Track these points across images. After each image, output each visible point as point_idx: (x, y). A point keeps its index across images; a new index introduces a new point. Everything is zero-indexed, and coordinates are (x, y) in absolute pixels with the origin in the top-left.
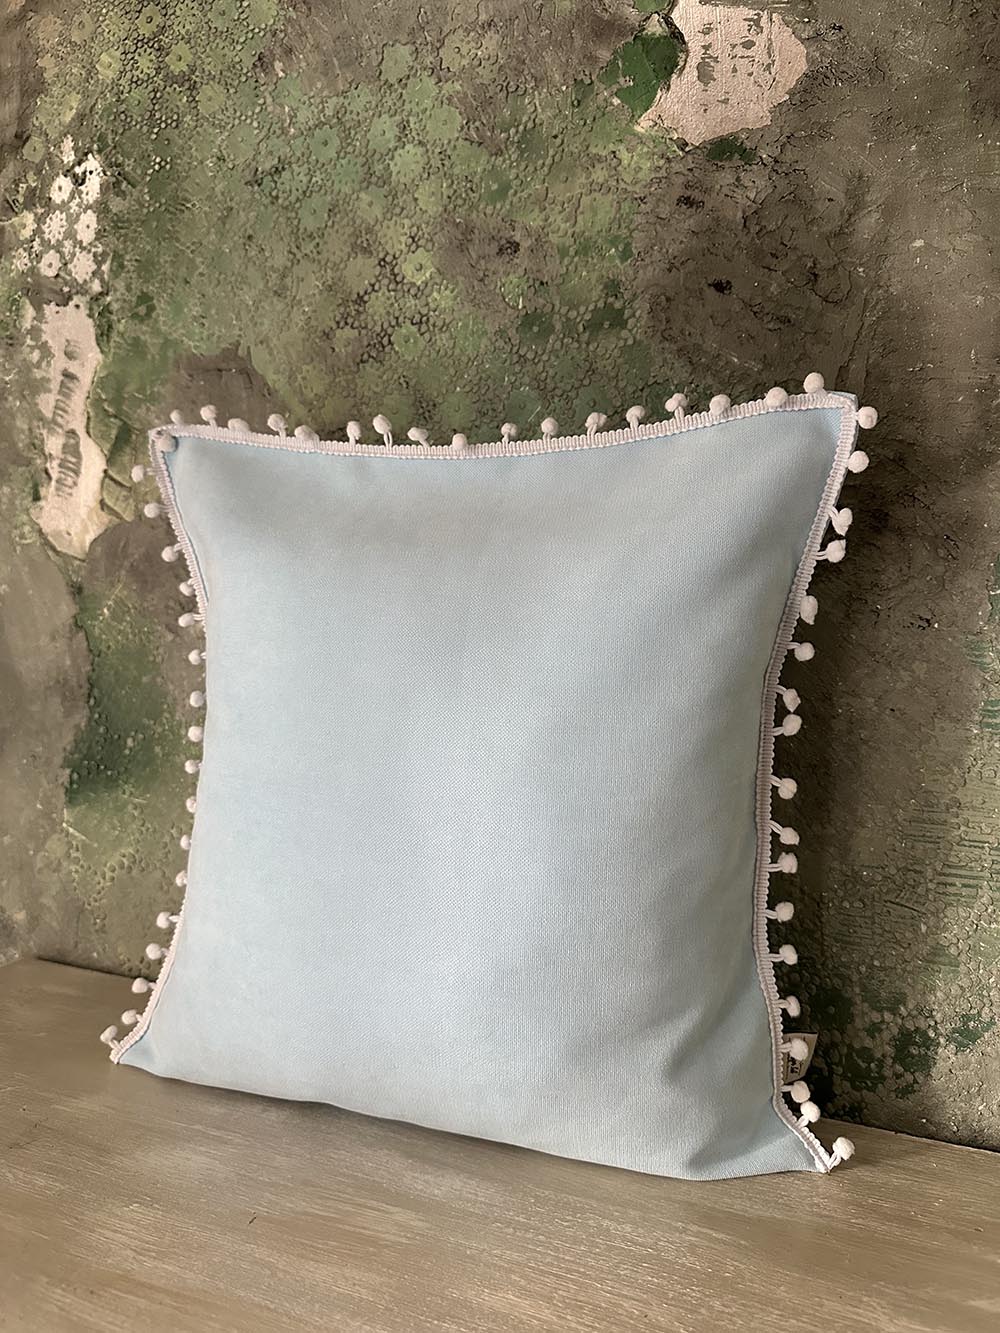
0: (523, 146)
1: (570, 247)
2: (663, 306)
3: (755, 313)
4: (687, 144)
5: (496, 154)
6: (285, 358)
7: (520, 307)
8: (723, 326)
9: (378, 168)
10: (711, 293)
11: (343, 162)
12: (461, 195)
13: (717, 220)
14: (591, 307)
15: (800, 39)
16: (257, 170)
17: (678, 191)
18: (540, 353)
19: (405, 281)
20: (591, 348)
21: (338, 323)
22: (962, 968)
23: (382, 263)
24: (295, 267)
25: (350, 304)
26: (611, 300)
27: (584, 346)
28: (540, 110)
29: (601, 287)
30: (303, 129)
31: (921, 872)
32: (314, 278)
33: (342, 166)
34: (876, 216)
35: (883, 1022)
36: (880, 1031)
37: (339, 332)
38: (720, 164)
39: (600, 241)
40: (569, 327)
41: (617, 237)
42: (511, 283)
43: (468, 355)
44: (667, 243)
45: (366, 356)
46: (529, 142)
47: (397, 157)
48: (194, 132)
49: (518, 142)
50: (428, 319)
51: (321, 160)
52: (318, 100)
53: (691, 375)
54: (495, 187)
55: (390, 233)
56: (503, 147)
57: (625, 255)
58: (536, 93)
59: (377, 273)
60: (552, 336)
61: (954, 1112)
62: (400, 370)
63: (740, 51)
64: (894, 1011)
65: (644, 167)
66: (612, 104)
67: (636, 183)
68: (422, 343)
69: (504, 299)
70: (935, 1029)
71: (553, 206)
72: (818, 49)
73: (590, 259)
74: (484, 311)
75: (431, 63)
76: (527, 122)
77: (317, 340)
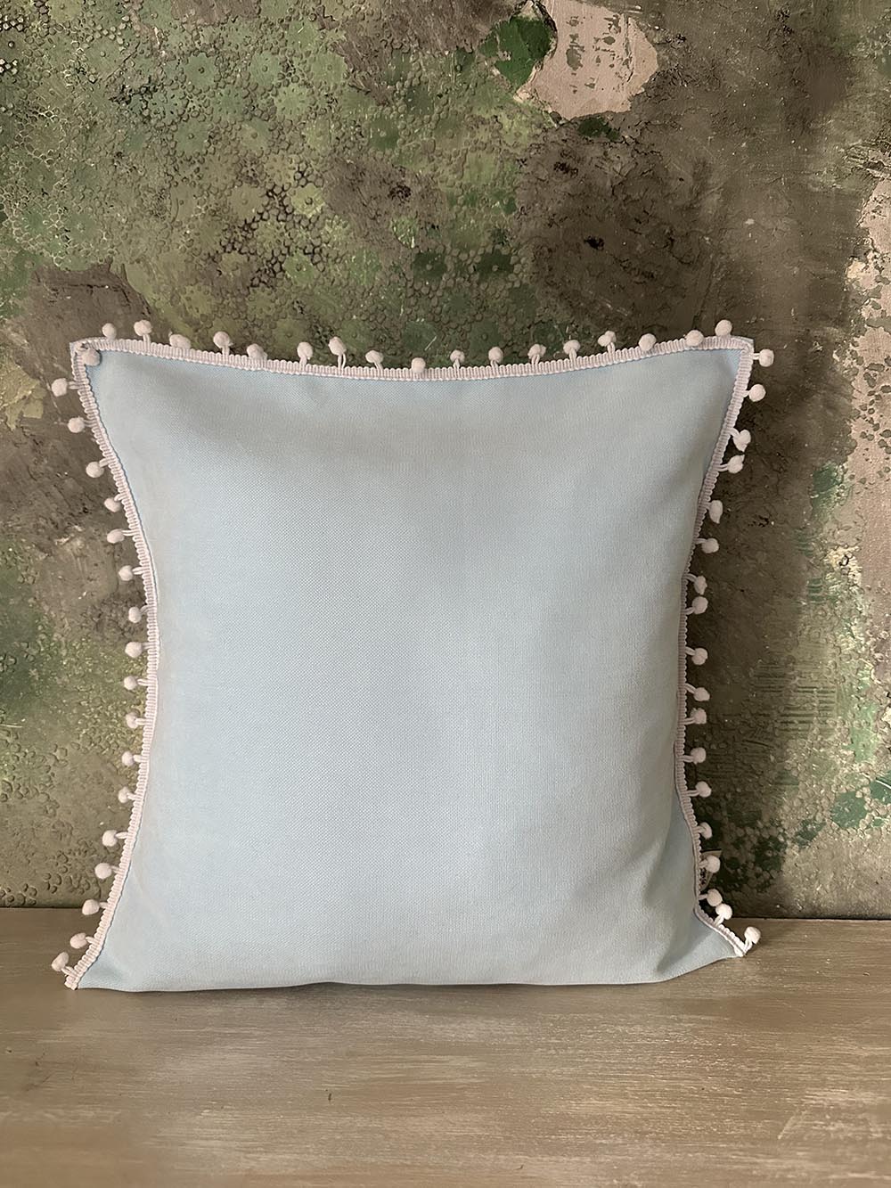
0: (410, 100)
1: (458, 196)
2: (546, 254)
3: (624, 268)
4: (561, 118)
5: (384, 104)
6: (166, 278)
7: (412, 246)
8: (598, 277)
9: (262, 102)
10: (586, 248)
11: (223, 91)
12: (350, 138)
13: (589, 186)
14: (481, 252)
15: (652, 42)
16: (124, 87)
17: (556, 159)
18: (434, 288)
19: (295, 213)
20: (483, 287)
21: (225, 247)
22: (801, 784)
23: (270, 194)
24: (173, 188)
25: (237, 230)
26: (498, 247)
27: (475, 285)
28: (424, 70)
29: (490, 234)
30: (175, 53)
31: (768, 715)
32: (195, 202)
33: (221, 94)
34: (717, 197)
35: (745, 835)
36: (743, 842)
37: (225, 257)
38: (589, 139)
39: (486, 193)
40: (461, 268)
41: (501, 192)
42: (403, 224)
43: (363, 286)
44: (546, 202)
45: (256, 281)
46: (415, 98)
47: (281, 94)
48: (46, 39)
49: (405, 96)
50: (321, 250)
51: (199, 87)
52: (192, 27)
53: (572, 316)
54: (383, 134)
55: (277, 166)
56: (390, 98)
57: (510, 208)
58: (420, 53)
59: (266, 203)
60: (445, 275)
61: (799, 896)
62: (293, 296)
63: (602, 45)
64: (753, 826)
65: (524, 134)
66: (492, 74)
67: (517, 146)
68: (315, 273)
69: (397, 238)
70: (784, 835)
71: (440, 158)
72: (666, 54)
73: (477, 209)
74: (378, 247)
75: (314, 9)
76: (412, 79)
77: (202, 263)
